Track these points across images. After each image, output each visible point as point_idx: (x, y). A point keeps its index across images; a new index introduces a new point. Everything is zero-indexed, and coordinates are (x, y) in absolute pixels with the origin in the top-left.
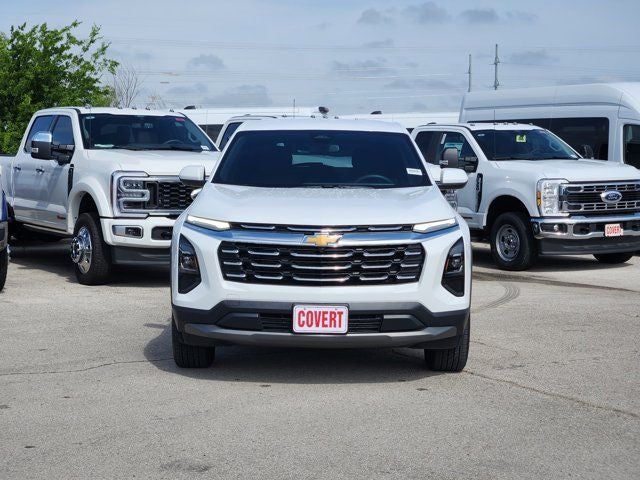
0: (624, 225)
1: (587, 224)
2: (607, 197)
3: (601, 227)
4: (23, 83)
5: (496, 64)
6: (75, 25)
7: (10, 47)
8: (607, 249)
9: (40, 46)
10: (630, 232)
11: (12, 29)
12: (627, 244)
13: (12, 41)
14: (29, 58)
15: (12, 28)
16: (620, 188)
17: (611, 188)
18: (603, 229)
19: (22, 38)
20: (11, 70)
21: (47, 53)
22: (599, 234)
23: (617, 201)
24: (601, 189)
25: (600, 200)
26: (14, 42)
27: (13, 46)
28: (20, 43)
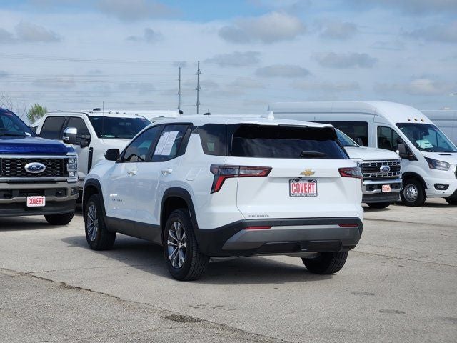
0: (392, 185)
1: (373, 185)
2: (383, 169)
3: (380, 187)
5: (198, 75)
8: (382, 200)
10: (395, 190)
12: (392, 197)
16: (390, 164)
17: (385, 164)
18: (381, 188)
22: (379, 191)
23: (388, 172)
24: (380, 165)
25: (379, 171)
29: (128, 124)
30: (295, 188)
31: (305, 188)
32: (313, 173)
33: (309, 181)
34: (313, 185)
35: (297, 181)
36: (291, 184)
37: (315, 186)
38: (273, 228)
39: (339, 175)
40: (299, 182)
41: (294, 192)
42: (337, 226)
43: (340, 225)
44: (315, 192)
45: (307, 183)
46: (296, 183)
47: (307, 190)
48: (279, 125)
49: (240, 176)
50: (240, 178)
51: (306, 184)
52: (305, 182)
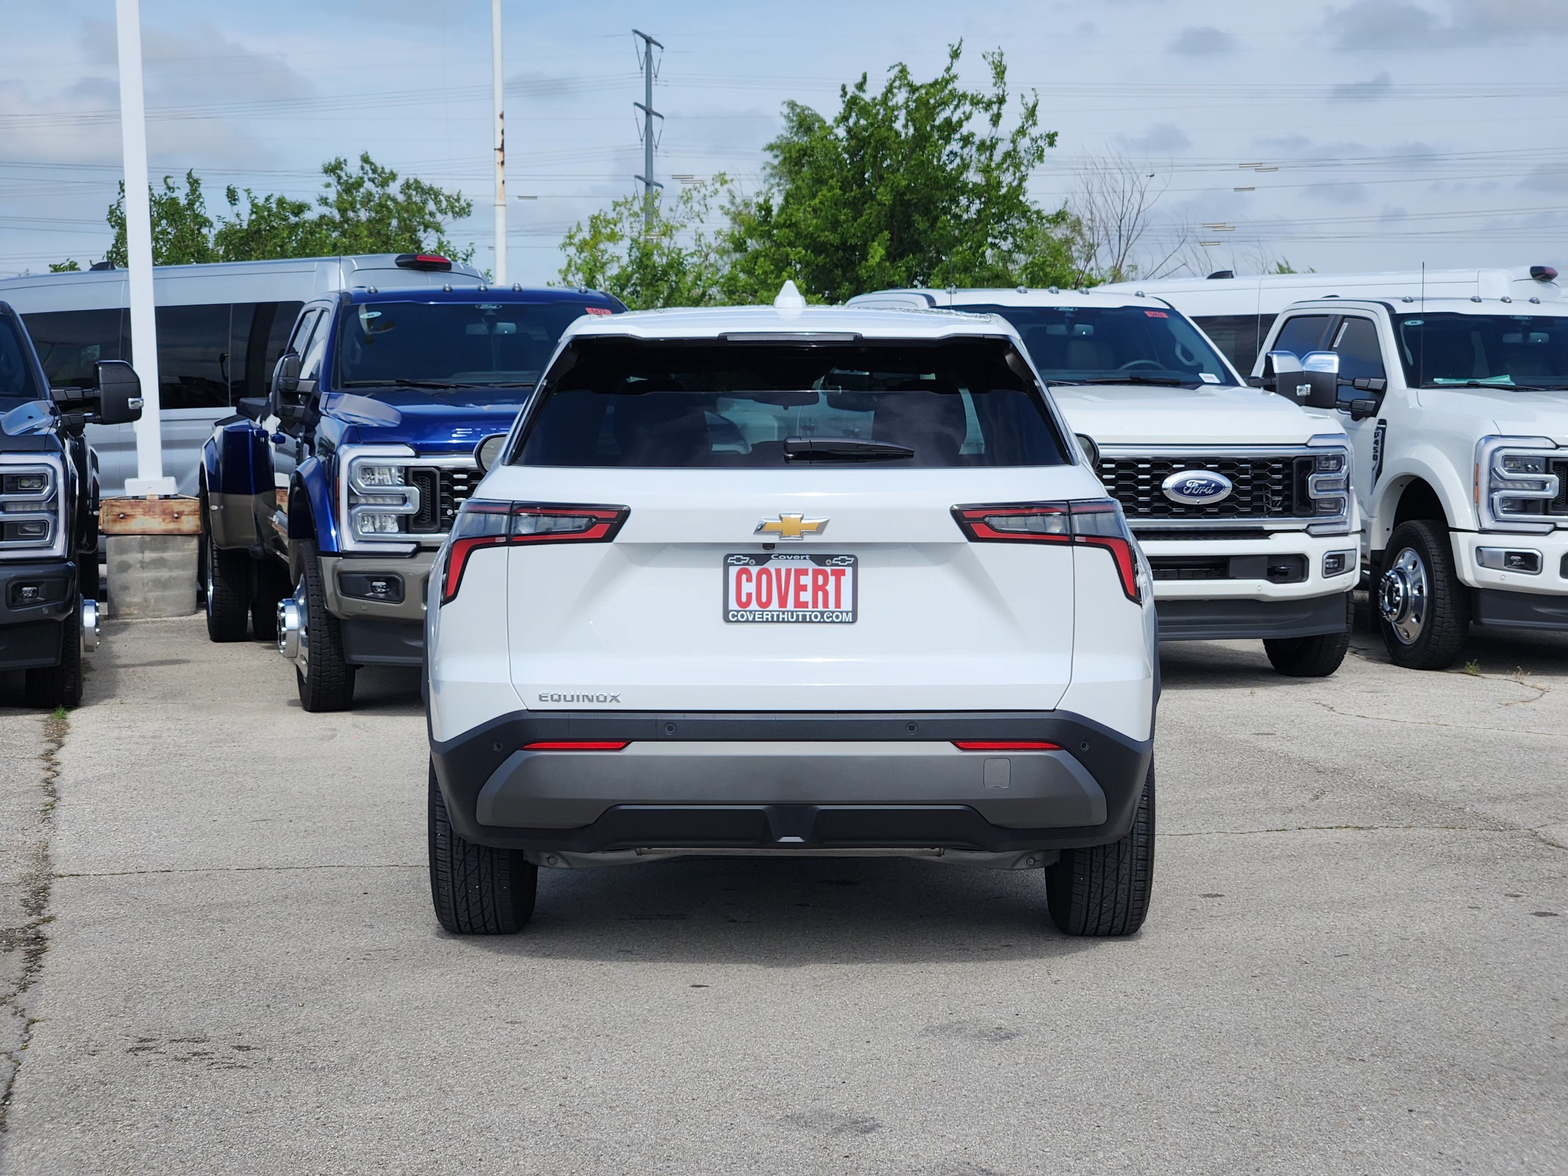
4: (869, 212)
6: (955, 55)
7: (841, 132)
9: (906, 126)
11: (845, 93)
13: (845, 118)
14: (884, 158)
15: (844, 88)
19: (864, 110)
20: (845, 187)
21: (921, 140)
26: (851, 122)
27: (849, 131)
28: (863, 122)
29: (1538, 337)
30: (749, 587)
31: (800, 588)
32: (821, 528)
33: (819, 559)
34: (839, 574)
35: (761, 559)
36: (733, 571)
37: (846, 581)
38: (636, 749)
39: (958, 536)
40: (771, 566)
41: (744, 605)
42: (946, 749)
43: (955, 742)
44: (846, 604)
45: (811, 566)
46: (754, 570)
47: (806, 596)
48: (722, 338)
49: (514, 540)
50: (516, 551)
51: (805, 572)
52: (795, 565)
